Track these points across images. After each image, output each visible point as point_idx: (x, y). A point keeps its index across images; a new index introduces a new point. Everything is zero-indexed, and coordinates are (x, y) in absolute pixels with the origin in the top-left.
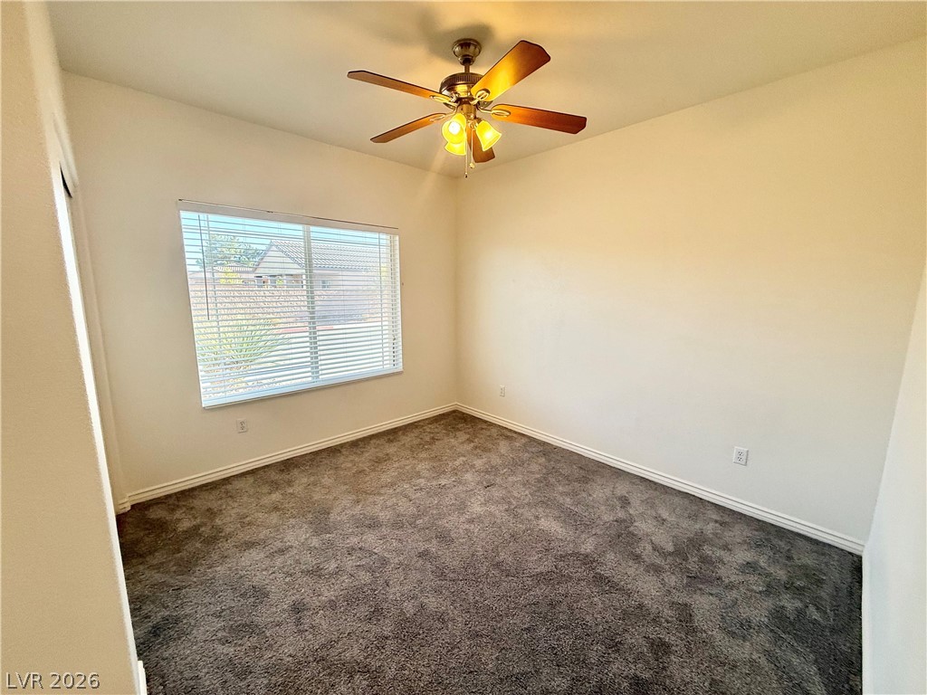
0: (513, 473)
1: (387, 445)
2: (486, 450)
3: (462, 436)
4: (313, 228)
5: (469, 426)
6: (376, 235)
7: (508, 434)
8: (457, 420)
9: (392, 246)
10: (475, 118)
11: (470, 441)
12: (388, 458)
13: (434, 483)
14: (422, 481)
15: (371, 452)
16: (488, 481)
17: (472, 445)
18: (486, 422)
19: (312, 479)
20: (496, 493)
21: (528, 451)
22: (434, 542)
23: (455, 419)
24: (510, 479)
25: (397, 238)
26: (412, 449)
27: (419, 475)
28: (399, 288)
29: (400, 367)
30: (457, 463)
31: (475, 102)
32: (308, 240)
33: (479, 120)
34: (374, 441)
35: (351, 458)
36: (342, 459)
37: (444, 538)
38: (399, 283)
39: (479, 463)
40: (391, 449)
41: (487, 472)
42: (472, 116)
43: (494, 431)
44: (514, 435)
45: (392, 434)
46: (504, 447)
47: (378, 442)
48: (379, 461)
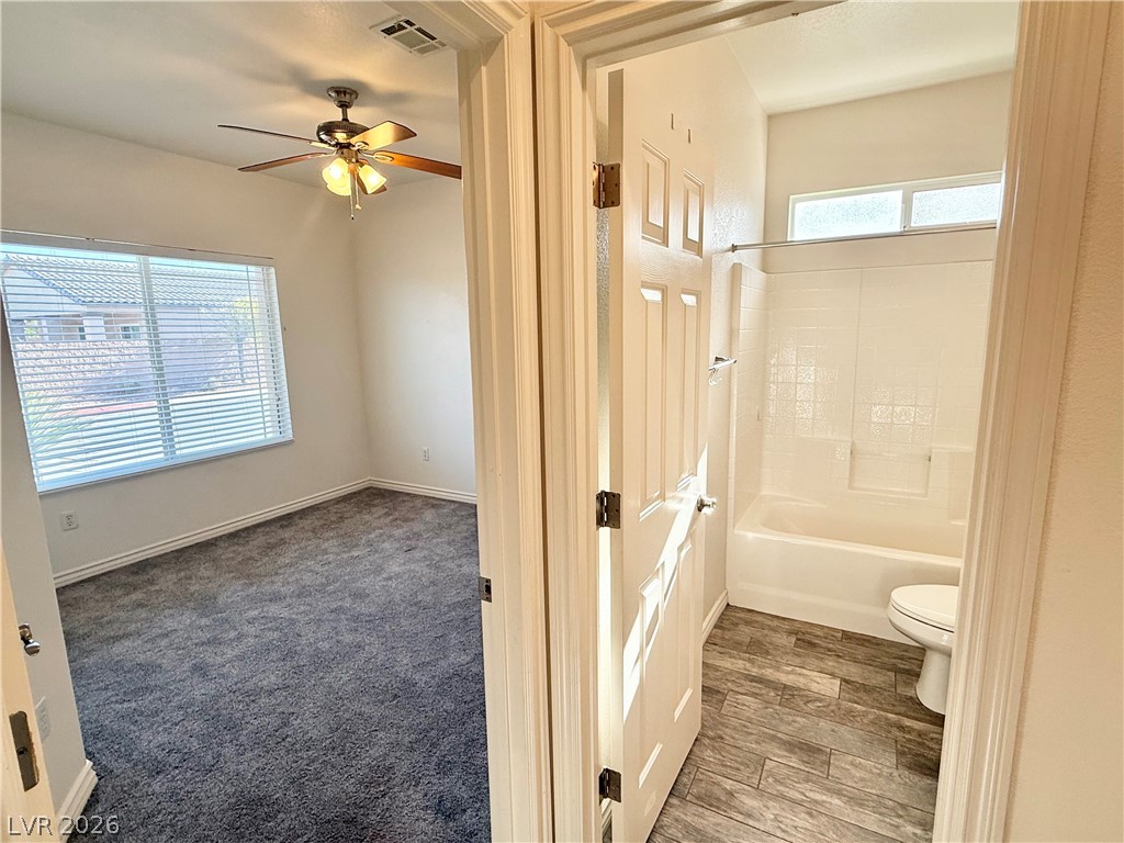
0: (438, 535)
1: (280, 531)
2: (406, 520)
3: (380, 511)
4: (152, 259)
5: (387, 500)
6: (243, 267)
7: (434, 503)
8: (372, 497)
9: (266, 281)
10: (357, 161)
11: (387, 514)
12: (283, 542)
13: (345, 556)
14: (331, 558)
15: (259, 539)
16: (408, 546)
17: (391, 517)
18: (408, 494)
19: (183, 574)
20: (417, 554)
21: (458, 516)
22: (348, 599)
23: (368, 496)
24: (434, 541)
25: (273, 270)
26: (313, 531)
27: (325, 552)
28: (279, 333)
29: (289, 435)
30: (372, 536)
31: (356, 149)
32: (147, 276)
33: (362, 165)
34: (263, 529)
35: (232, 548)
36: (220, 551)
37: (359, 596)
38: (279, 327)
39: (398, 533)
40: (287, 534)
41: (408, 538)
42: (354, 160)
43: (418, 503)
44: (444, 503)
45: (287, 520)
46: (429, 515)
47: (268, 529)
48: (271, 547)
